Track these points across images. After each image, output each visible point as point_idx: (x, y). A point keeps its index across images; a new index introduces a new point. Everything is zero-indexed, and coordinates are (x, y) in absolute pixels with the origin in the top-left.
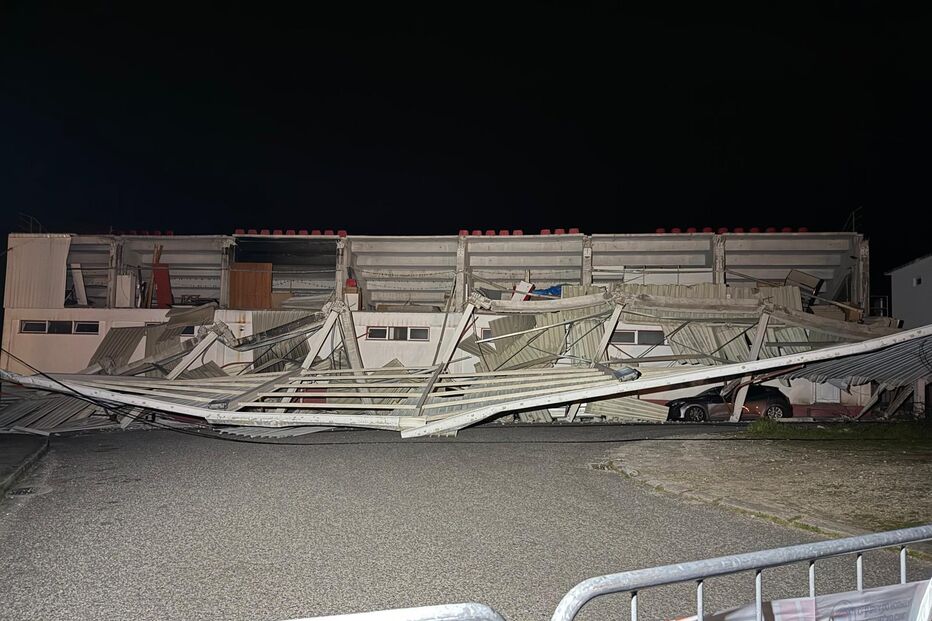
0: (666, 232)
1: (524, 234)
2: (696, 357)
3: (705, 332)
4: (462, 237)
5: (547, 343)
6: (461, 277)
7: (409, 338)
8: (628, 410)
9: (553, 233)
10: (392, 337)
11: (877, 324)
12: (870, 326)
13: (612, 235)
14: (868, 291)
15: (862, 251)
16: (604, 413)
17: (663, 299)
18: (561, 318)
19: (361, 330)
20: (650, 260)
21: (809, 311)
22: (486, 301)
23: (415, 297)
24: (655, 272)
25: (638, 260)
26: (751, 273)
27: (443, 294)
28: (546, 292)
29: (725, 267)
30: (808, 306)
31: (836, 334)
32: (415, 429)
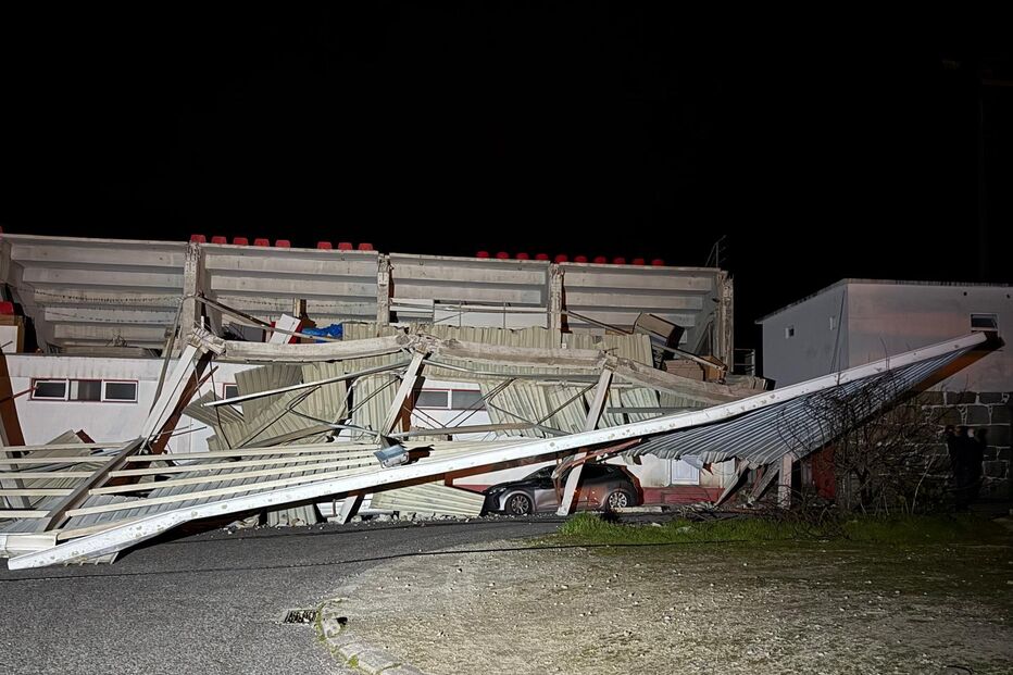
0: (490, 257)
1: (292, 246)
2: (519, 427)
3: (534, 392)
4: (193, 245)
5: (319, 407)
6: (190, 306)
7: (103, 397)
8: (430, 501)
9: (335, 247)
10: (75, 395)
11: (739, 385)
12: (731, 387)
13: (418, 256)
14: (731, 343)
15: (725, 292)
16: (396, 507)
17: (476, 347)
18: (339, 371)
19: (19, 384)
20: (471, 293)
21: (663, 368)
22: (216, 342)
23: (128, 333)
24: (474, 311)
25: (455, 293)
26: (597, 316)
27: (163, 331)
28: (325, 332)
29: (564, 307)
30: (662, 360)
31: (693, 398)
32: (36, 554)
